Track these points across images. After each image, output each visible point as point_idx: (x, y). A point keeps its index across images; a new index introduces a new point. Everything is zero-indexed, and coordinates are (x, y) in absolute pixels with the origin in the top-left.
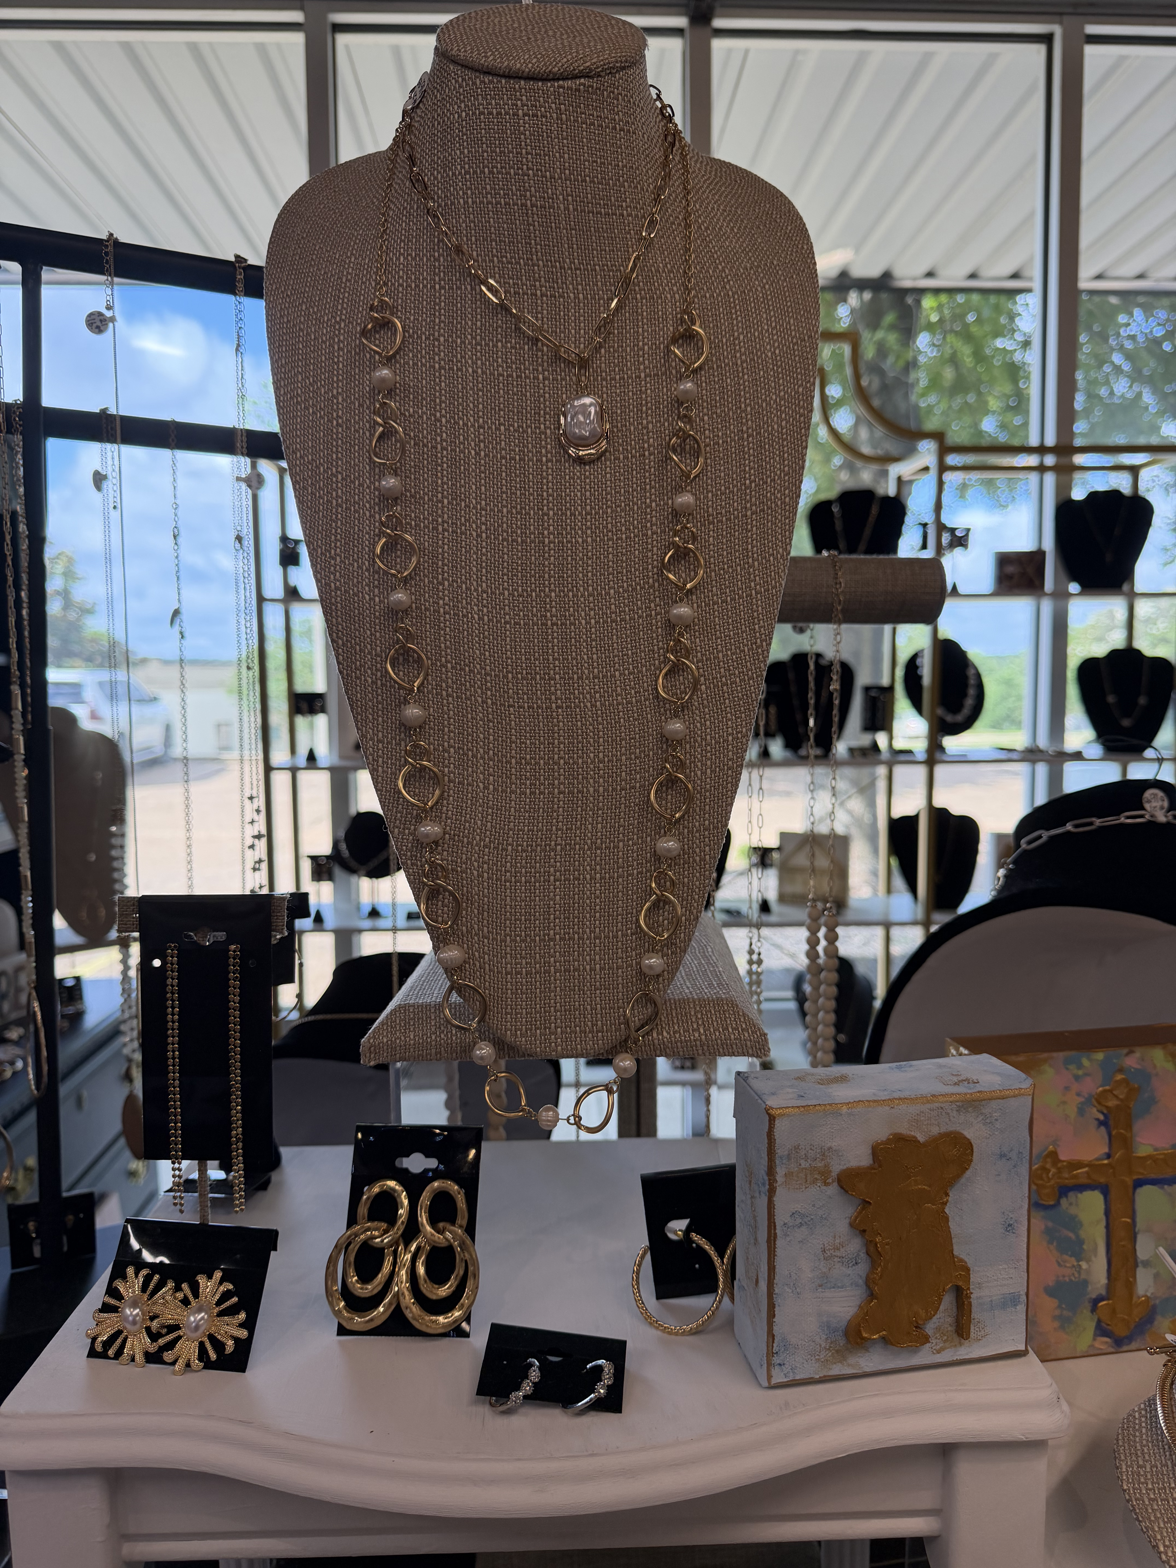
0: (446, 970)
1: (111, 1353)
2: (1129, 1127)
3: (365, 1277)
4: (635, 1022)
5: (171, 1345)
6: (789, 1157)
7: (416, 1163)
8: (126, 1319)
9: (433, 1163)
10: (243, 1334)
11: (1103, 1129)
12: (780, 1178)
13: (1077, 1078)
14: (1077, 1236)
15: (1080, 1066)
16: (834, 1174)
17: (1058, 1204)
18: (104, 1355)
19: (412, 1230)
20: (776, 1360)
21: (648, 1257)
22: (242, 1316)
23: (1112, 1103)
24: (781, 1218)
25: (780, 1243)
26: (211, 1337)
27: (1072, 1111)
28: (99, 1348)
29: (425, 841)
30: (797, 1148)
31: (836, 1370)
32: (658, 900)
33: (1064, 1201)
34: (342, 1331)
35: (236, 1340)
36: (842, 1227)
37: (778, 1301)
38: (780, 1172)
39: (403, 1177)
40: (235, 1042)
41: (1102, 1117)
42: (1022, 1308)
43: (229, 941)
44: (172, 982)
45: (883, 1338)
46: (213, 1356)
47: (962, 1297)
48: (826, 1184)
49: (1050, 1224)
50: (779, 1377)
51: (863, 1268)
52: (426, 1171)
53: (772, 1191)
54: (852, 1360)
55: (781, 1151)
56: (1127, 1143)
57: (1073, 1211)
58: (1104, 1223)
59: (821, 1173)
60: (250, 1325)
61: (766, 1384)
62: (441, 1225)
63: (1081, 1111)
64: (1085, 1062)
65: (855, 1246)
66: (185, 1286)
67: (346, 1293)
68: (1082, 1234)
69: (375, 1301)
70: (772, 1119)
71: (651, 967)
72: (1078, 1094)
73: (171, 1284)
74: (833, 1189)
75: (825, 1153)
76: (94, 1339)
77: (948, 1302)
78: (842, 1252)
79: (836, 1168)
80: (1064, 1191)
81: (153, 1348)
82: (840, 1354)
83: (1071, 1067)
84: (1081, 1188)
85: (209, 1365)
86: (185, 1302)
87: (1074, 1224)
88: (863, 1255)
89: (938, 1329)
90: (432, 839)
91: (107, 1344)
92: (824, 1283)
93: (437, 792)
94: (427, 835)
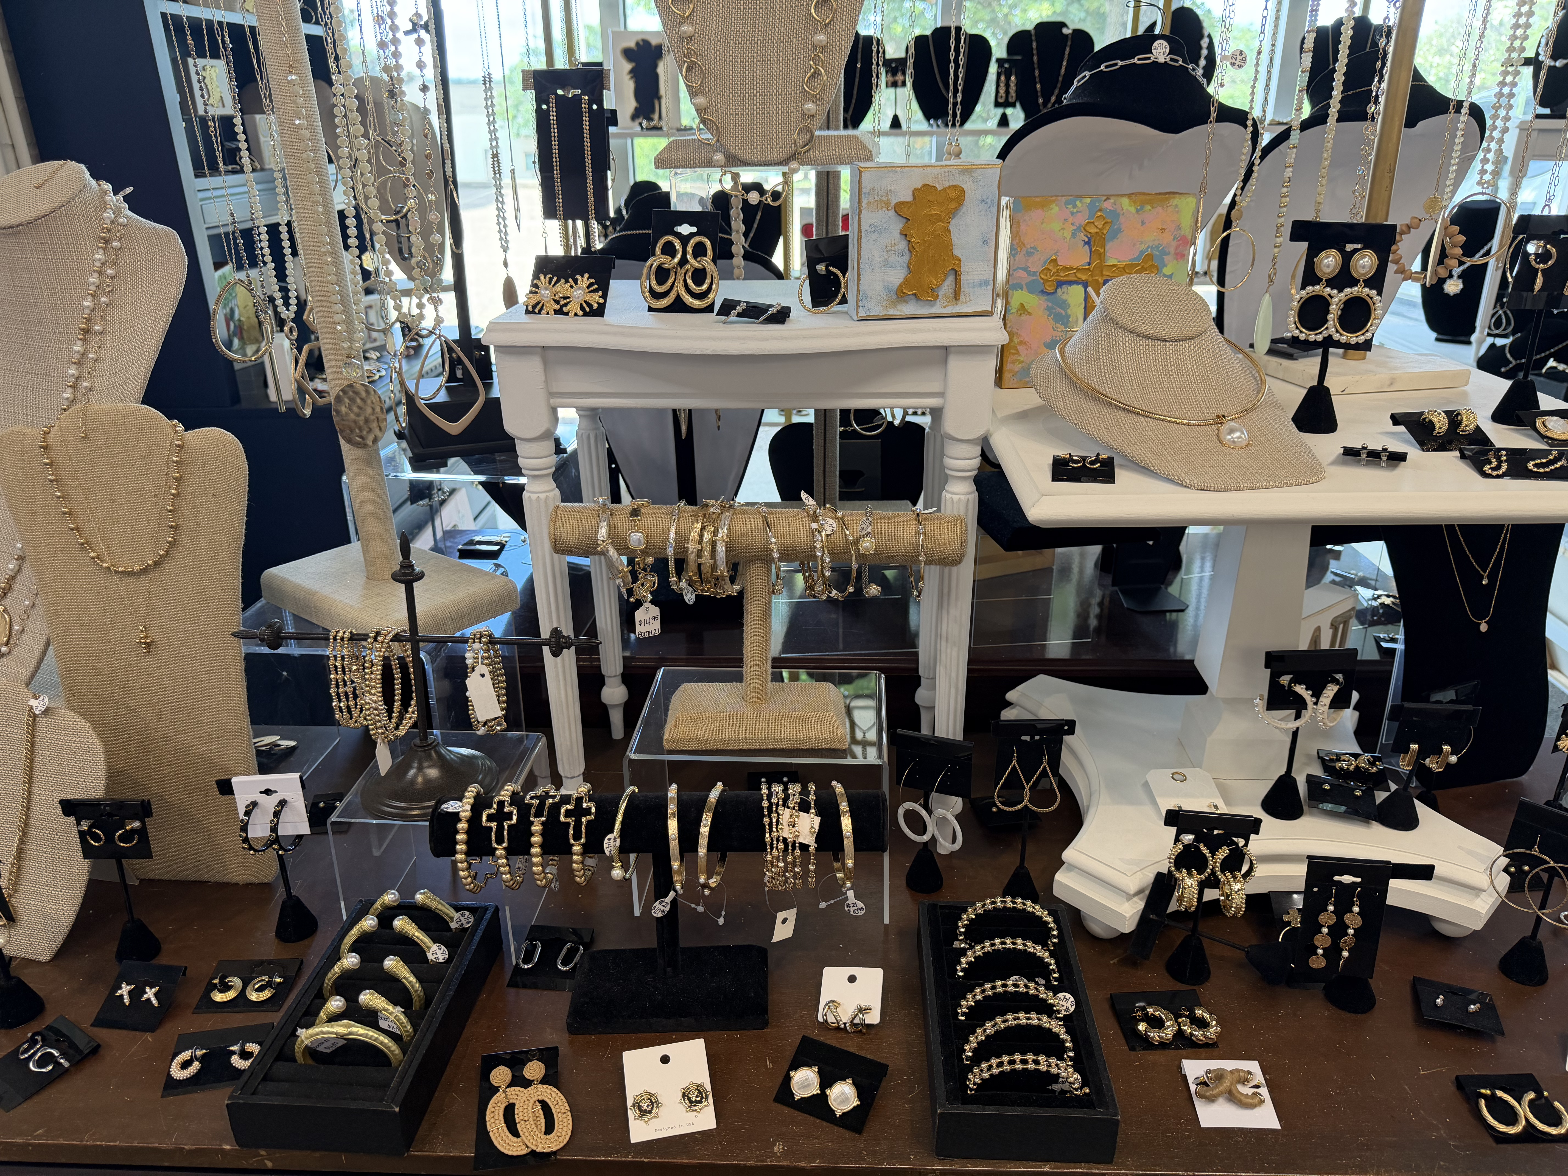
0: (697, 110)
1: (537, 310)
2: (1103, 246)
3: (660, 282)
4: (800, 142)
5: (566, 305)
6: (869, 194)
7: (685, 229)
8: (543, 295)
9: (694, 230)
10: (602, 301)
11: (1087, 246)
12: (864, 205)
13: (1072, 213)
14: (1066, 313)
15: (1075, 206)
16: (892, 205)
17: (1056, 292)
18: (533, 312)
19: (684, 261)
20: (860, 304)
21: (807, 282)
22: (600, 293)
23: (1093, 230)
24: (864, 227)
25: (863, 240)
26: (585, 302)
27: (1068, 234)
28: (530, 308)
29: (685, 36)
30: (873, 189)
31: (892, 312)
32: (815, 72)
33: (1059, 290)
34: (650, 309)
35: (598, 303)
36: (896, 234)
37: (862, 272)
38: (864, 202)
39: (678, 235)
40: (588, 152)
41: (1087, 240)
42: (990, 287)
43: (583, 93)
44: (553, 118)
45: (915, 295)
46: (588, 310)
47: (957, 274)
48: (888, 210)
49: (1050, 304)
50: (862, 313)
51: (906, 258)
52: (691, 233)
53: (860, 212)
54: (899, 307)
55: (865, 190)
56: (1101, 256)
57: (1064, 297)
58: (1083, 306)
59: (886, 204)
60: (605, 296)
61: (856, 318)
62: (699, 259)
63: (1074, 235)
64: (1078, 203)
65: (903, 245)
66: (570, 280)
67: (651, 290)
68: (1069, 312)
69: (665, 294)
70: (861, 172)
71: (809, 110)
72: (1073, 224)
73: (563, 280)
74: (892, 213)
75: (888, 193)
76: (527, 306)
77: (950, 280)
78: (895, 249)
79: (894, 202)
80: (1060, 284)
81: (557, 307)
82: (894, 304)
83: (1069, 206)
84: (1071, 283)
85: (586, 314)
86: (572, 287)
87: (1064, 305)
88: (906, 251)
89: (945, 295)
90: (688, 34)
91: (534, 307)
92: (886, 264)
93: (691, 6)
94: (685, 33)
